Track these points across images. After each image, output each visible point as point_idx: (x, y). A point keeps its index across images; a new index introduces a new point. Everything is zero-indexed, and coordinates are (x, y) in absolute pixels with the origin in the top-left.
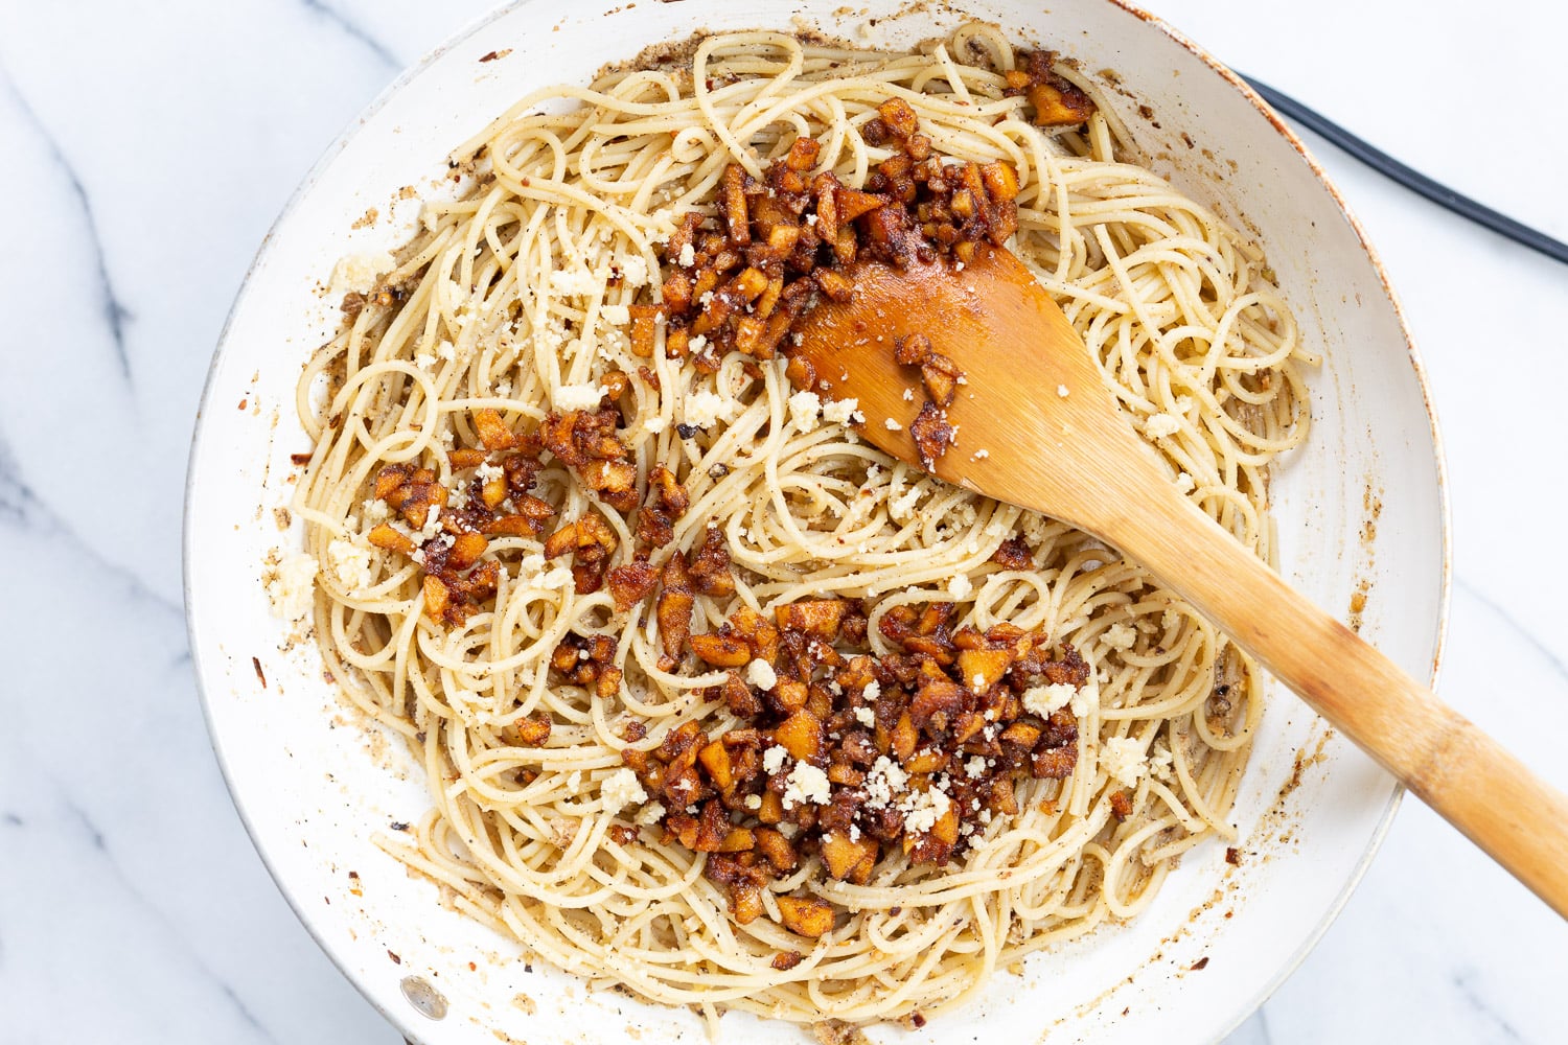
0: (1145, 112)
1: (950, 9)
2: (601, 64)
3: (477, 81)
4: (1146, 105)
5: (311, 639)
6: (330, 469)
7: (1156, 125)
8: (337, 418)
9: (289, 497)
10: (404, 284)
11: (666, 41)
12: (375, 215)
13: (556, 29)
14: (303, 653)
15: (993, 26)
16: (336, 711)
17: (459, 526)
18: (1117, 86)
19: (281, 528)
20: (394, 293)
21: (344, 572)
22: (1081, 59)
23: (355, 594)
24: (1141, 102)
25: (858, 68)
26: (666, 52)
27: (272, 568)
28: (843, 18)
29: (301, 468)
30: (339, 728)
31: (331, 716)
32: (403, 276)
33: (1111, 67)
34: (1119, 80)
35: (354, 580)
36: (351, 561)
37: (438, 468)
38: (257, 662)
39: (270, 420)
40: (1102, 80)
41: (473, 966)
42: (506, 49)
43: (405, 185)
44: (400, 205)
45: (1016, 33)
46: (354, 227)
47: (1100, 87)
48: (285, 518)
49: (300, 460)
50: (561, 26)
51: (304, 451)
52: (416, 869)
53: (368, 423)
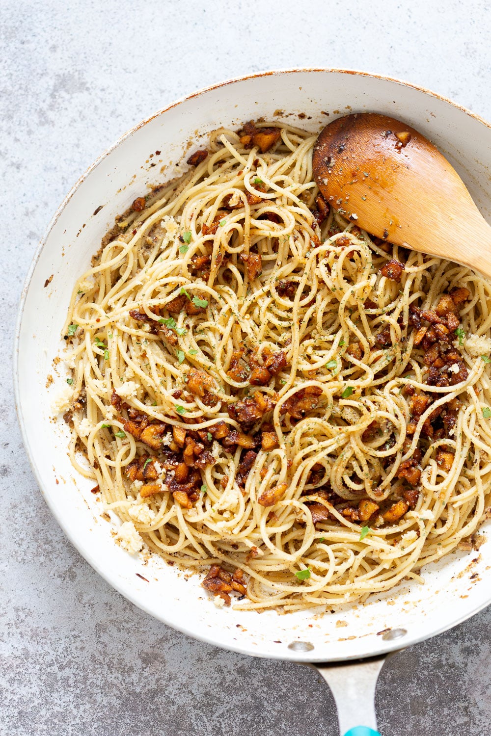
0: (302, 116)
1: (201, 136)
2: (91, 258)
3: (49, 296)
4: (300, 113)
5: (152, 554)
6: (107, 485)
7: (309, 118)
8: (95, 463)
9: (102, 507)
10: (81, 395)
11: (107, 231)
12: (51, 377)
13: (63, 254)
14: (154, 561)
15: (221, 129)
16: (183, 574)
17: (172, 465)
18: (284, 115)
19: (108, 521)
20: (80, 402)
21: (142, 518)
22: (263, 116)
23: (153, 523)
24: (297, 113)
25: (184, 184)
26: (110, 235)
27: (116, 537)
28: (165, 172)
29: (98, 494)
30: (189, 579)
31: (183, 577)
32: (78, 392)
33: (276, 109)
34: (283, 112)
35: (148, 518)
36: (141, 512)
37: (146, 451)
38: (138, 575)
39: (73, 483)
40: (277, 117)
41: (311, 626)
42: (50, 276)
43: (54, 358)
44: (58, 367)
45: (232, 125)
46: (47, 387)
47: (279, 120)
48: (107, 516)
49: (96, 490)
50: (64, 252)
51: (94, 486)
52: (259, 609)
53: (108, 457)
